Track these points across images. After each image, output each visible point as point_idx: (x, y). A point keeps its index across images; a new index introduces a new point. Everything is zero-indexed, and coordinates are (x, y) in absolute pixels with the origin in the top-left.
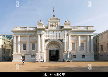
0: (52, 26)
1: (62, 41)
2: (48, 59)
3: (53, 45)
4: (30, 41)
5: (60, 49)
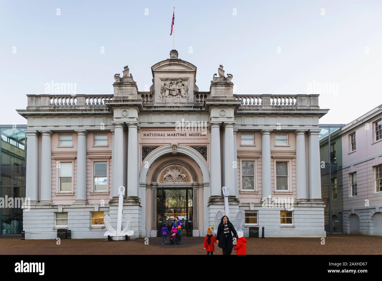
1: (203, 150)
2: (153, 228)
3: (172, 168)
4: (87, 153)
5: (198, 185)
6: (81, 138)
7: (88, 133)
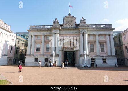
0: (67, 24)
4: (44, 41)
5: (76, 51)
6: (43, 37)
7: (45, 36)
